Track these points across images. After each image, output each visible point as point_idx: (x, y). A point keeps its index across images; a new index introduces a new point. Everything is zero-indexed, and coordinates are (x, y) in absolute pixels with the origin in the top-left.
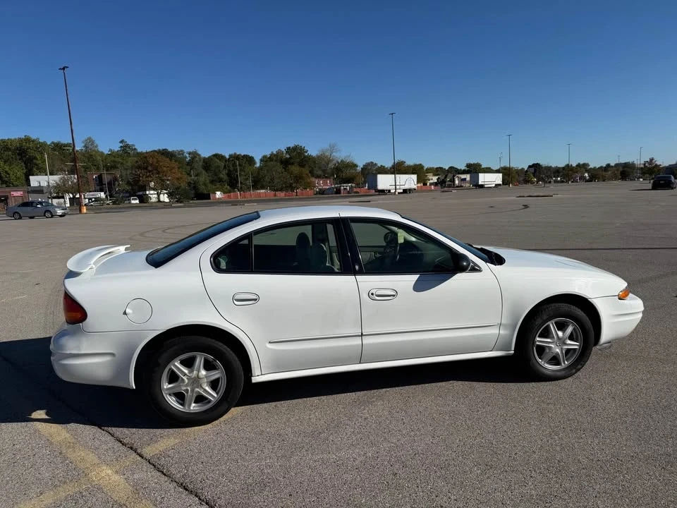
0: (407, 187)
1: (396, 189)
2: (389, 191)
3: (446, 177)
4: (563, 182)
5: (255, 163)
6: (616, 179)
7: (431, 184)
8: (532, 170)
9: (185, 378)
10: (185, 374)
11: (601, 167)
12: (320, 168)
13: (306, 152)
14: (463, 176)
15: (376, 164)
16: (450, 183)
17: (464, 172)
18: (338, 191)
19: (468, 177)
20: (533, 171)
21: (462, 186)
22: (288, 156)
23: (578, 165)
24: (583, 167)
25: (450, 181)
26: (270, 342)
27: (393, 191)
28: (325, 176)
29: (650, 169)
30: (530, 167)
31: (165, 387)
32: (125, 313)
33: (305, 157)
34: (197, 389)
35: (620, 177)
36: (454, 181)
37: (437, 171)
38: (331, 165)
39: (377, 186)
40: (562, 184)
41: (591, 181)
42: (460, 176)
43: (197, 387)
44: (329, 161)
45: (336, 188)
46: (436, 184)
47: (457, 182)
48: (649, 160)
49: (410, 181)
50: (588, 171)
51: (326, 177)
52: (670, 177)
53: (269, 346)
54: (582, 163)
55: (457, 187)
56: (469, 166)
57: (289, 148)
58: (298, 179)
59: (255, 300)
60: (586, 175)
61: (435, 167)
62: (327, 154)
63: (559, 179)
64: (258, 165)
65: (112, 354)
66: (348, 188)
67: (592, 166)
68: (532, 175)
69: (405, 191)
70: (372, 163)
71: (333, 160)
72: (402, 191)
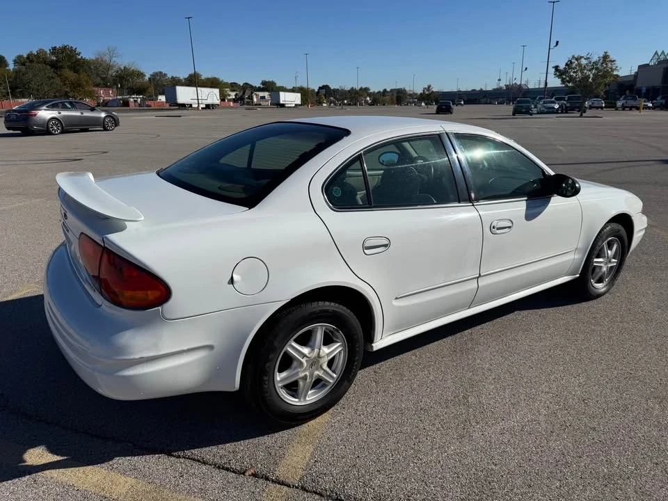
0: (209, 102)
1: (198, 104)
2: (191, 105)
3: (244, 93)
4: (350, 105)
5: (7, 65)
6: (392, 103)
7: (229, 100)
8: (323, 91)
9: (304, 361)
10: (304, 356)
11: (379, 92)
12: (98, 75)
13: (79, 54)
14: (261, 94)
15: (165, 75)
16: (249, 100)
17: (260, 90)
18: (126, 104)
19: (266, 94)
20: (324, 93)
21: (260, 105)
22: (54, 58)
23: (361, 89)
24: (365, 91)
25: (248, 98)
26: (396, 298)
27: (195, 106)
28: (105, 84)
29: (428, 95)
30: (320, 88)
31: (278, 379)
32: (232, 281)
33: (78, 60)
34: (317, 373)
35: (396, 102)
36: (252, 99)
37: (233, 86)
38: (112, 72)
39: (176, 99)
40: (349, 107)
41: (373, 105)
42: (257, 93)
43: (317, 369)
44: (109, 67)
45: (123, 100)
46: (234, 101)
47: (255, 100)
48: (427, 87)
49: (212, 96)
50: (370, 95)
51: (107, 86)
52: (450, 103)
53: (395, 303)
54: (364, 87)
55: (256, 105)
56: (264, 83)
57: (54, 48)
58: (76, 86)
59: (385, 246)
60: (368, 99)
61: (230, 82)
62: (107, 58)
63: (346, 101)
64: (11, 67)
65: (210, 347)
66: (139, 100)
67: (371, 91)
68: (323, 97)
69: (208, 106)
70: (161, 72)
71: (113, 66)
72: (204, 106)
